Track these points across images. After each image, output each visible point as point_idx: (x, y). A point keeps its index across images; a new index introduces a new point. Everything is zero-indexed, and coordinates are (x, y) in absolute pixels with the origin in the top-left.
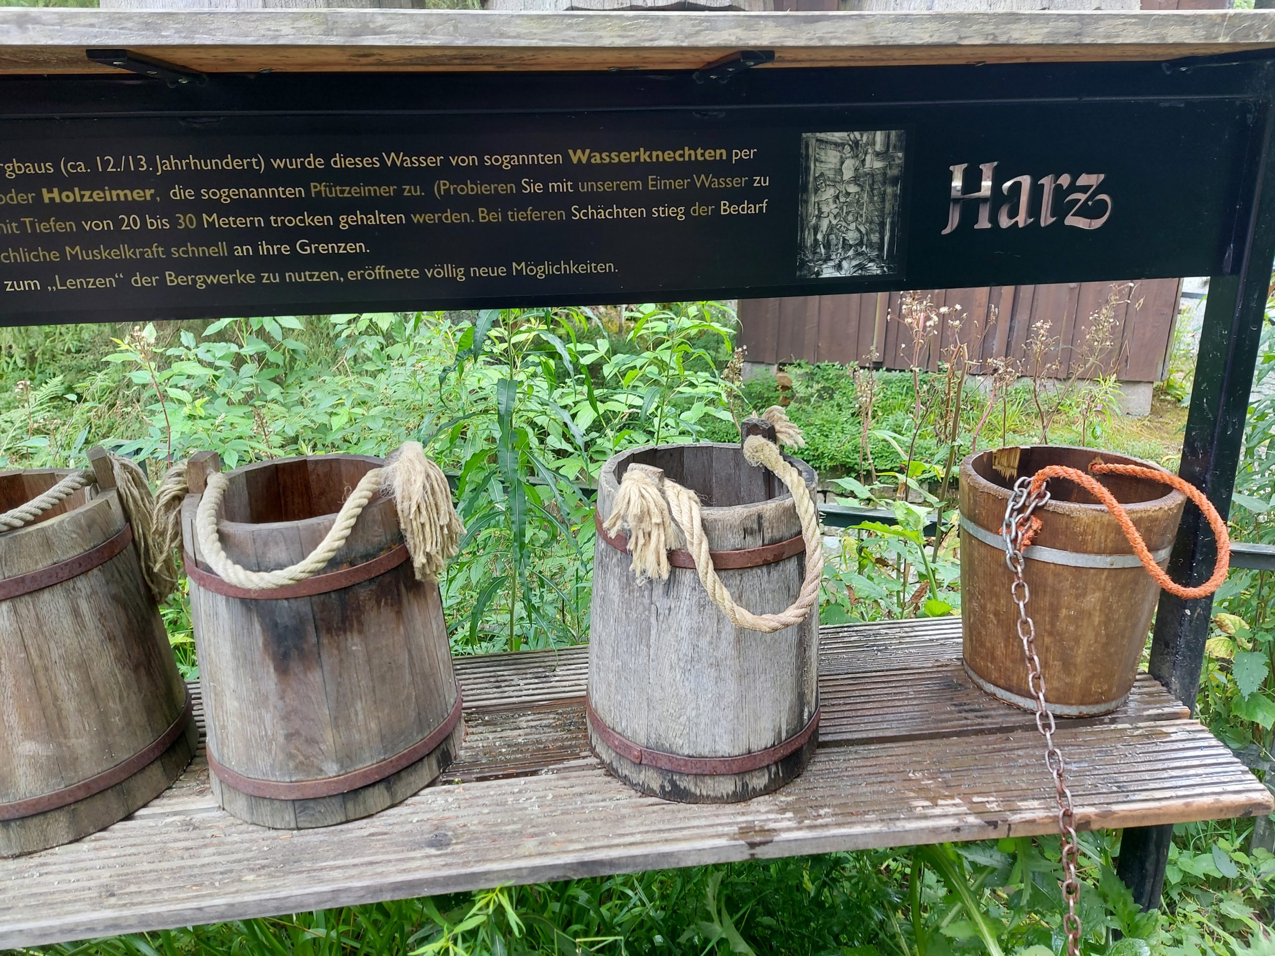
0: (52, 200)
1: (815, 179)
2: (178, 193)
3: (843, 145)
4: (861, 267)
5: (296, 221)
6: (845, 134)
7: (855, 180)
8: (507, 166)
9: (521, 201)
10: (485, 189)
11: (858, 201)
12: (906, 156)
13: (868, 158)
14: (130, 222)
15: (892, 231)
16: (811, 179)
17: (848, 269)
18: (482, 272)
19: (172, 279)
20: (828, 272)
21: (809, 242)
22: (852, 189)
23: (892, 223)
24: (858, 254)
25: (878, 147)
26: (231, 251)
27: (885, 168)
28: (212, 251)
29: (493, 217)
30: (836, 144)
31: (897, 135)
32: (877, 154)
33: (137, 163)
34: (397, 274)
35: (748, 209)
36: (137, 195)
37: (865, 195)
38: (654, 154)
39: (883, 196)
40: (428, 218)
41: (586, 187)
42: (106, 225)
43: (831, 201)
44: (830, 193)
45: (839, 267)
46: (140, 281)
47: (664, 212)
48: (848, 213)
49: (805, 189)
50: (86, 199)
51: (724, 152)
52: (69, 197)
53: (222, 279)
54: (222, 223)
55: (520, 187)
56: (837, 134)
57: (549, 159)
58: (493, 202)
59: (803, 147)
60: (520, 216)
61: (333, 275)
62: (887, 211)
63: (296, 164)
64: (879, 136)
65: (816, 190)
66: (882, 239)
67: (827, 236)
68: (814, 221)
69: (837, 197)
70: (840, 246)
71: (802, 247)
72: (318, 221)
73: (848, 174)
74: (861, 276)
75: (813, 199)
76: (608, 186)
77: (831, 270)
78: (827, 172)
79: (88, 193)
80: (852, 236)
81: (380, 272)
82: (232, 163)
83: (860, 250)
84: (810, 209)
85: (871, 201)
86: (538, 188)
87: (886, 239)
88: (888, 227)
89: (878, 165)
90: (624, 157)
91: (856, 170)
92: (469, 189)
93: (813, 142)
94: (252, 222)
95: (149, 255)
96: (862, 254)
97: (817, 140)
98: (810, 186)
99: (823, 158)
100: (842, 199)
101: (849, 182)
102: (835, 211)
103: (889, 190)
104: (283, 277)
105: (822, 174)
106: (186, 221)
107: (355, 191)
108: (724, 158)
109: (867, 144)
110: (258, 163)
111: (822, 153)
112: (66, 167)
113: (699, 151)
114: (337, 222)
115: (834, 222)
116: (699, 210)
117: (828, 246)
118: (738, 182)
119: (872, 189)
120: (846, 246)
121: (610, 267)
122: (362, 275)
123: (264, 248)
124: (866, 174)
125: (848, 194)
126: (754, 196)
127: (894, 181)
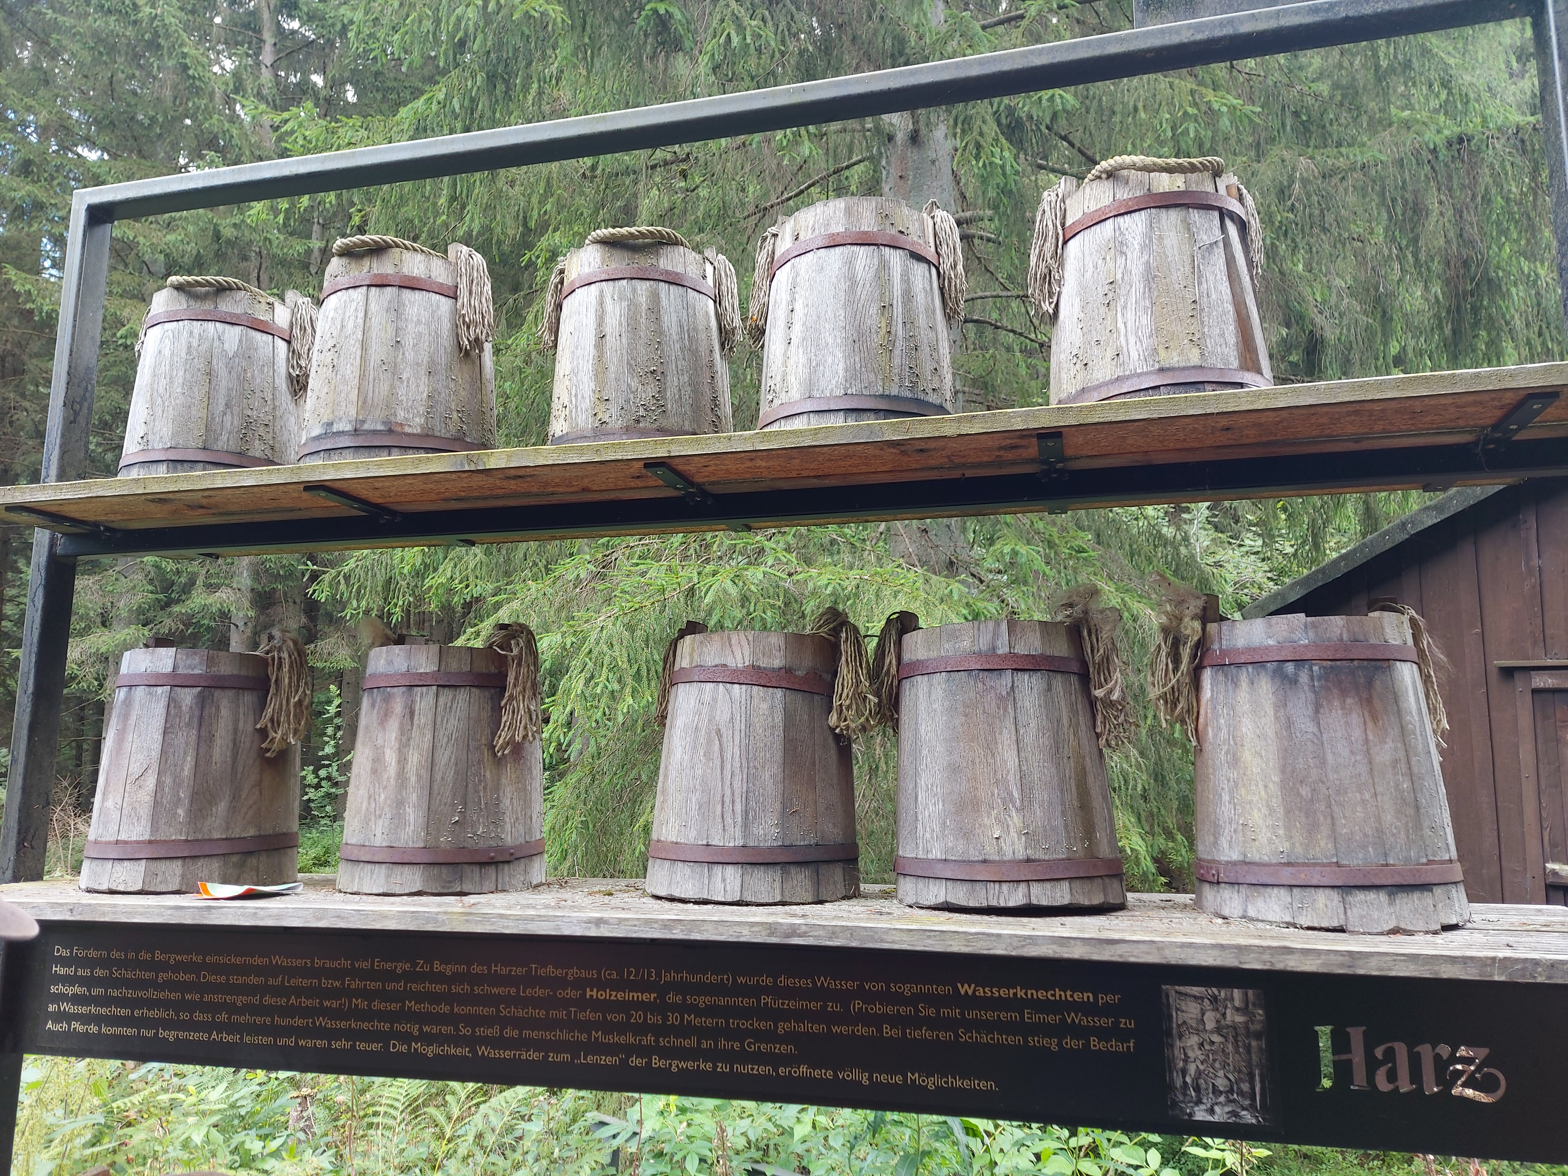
0: (591, 996)
1: (1178, 1026)
2: (673, 998)
3: (1202, 998)
4: (1233, 1113)
5: (748, 1024)
6: (1203, 989)
7: (1218, 1030)
8: (907, 992)
9: (917, 1022)
10: (889, 1010)
11: (1223, 1051)
12: (1267, 1014)
13: (1228, 1012)
14: (637, 1017)
15: (1262, 1082)
16: (1175, 1026)
17: (1220, 1115)
18: (883, 1078)
19: (657, 1062)
20: (1200, 1115)
21: (1179, 1083)
22: (1216, 1038)
23: (1261, 1075)
24: (1230, 1101)
25: (1237, 1003)
26: (699, 1043)
27: (1246, 1023)
28: (686, 1043)
29: (895, 1033)
30: (1195, 997)
31: (1254, 994)
32: (1237, 1009)
33: (649, 975)
34: (816, 1073)
35: (1115, 1046)
36: (645, 997)
37: (1230, 1046)
38: (1029, 992)
39: (1248, 1049)
40: (844, 1029)
41: (971, 1015)
42: (621, 1017)
43: (1196, 1047)
44: (1194, 1040)
45: (1211, 1111)
46: (636, 1061)
47: (1039, 1042)
48: (1214, 1060)
49: (1169, 1034)
50: (613, 998)
51: (1091, 995)
52: (602, 995)
53: (690, 1065)
54: (697, 1022)
55: (917, 1010)
56: (1194, 988)
57: (942, 990)
58: (895, 1021)
59: (1164, 997)
60: (917, 1034)
61: (769, 1069)
62: (1254, 1063)
63: (753, 981)
64: (1237, 993)
65: (1181, 1036)
66: (1253, 1089)
67: (1196, 1079)
68: (1181, 1064)
69: (1202, 1044)
70: (1210, 1090)
71: (1171, 1087)
72: (763, 1025)
73: (1210, 1025)
74: (1235, 1123)
75: (1178, 1043)
76: (989, 1015)
77: (1203, 1114)
78: (1189, 1021)
79: (614, 993)
80: (1221, 1083)
81: (803, 1070)
82: (711, 978)
83: (1231, 1097)
84: (1176, 1052)
85: (1237, 1052)
86: (932, 1012)
87: (1258, 1089)
88: (1257, 1078)
89: (1240, 1019)
90: (1003, 992)
91: (1218, 1021)
92: (878, 1008)
93: (1172, 993)
94: (717, 1023)
95: (644, 1043)
96: (1234, 1101)
97: (1177, 992)
98: (1174, 1031)
99: (1184, 1008)
100: (1207, 1047)
101: (1212, 1032)
102: (1202, 1058)
103: (1254, 1043)
104: (732, 1068)
105: (1185, 1022)
106: (673, 1019)
107: (792, 1004)
108: (1091, 1000)
109: (1226, 999)
110: (727, 979)
111: (1183, 1003)
112: (605, 974)
113: (1069, 993)
114: (776, 1027)
115: (1202, 1067)
116: (1070, 1043)
117: (1197, 1089)
118: (1105, 1022)
119: (1236, 1041)
120: (1216, 1092)
121: (990, 1085)
122: (790, 1072)
123: (722, 1043)
124: (1228, 1027)
125: (1212, 1043)
126: (1123, 1035)
127: (1258, 1036)
